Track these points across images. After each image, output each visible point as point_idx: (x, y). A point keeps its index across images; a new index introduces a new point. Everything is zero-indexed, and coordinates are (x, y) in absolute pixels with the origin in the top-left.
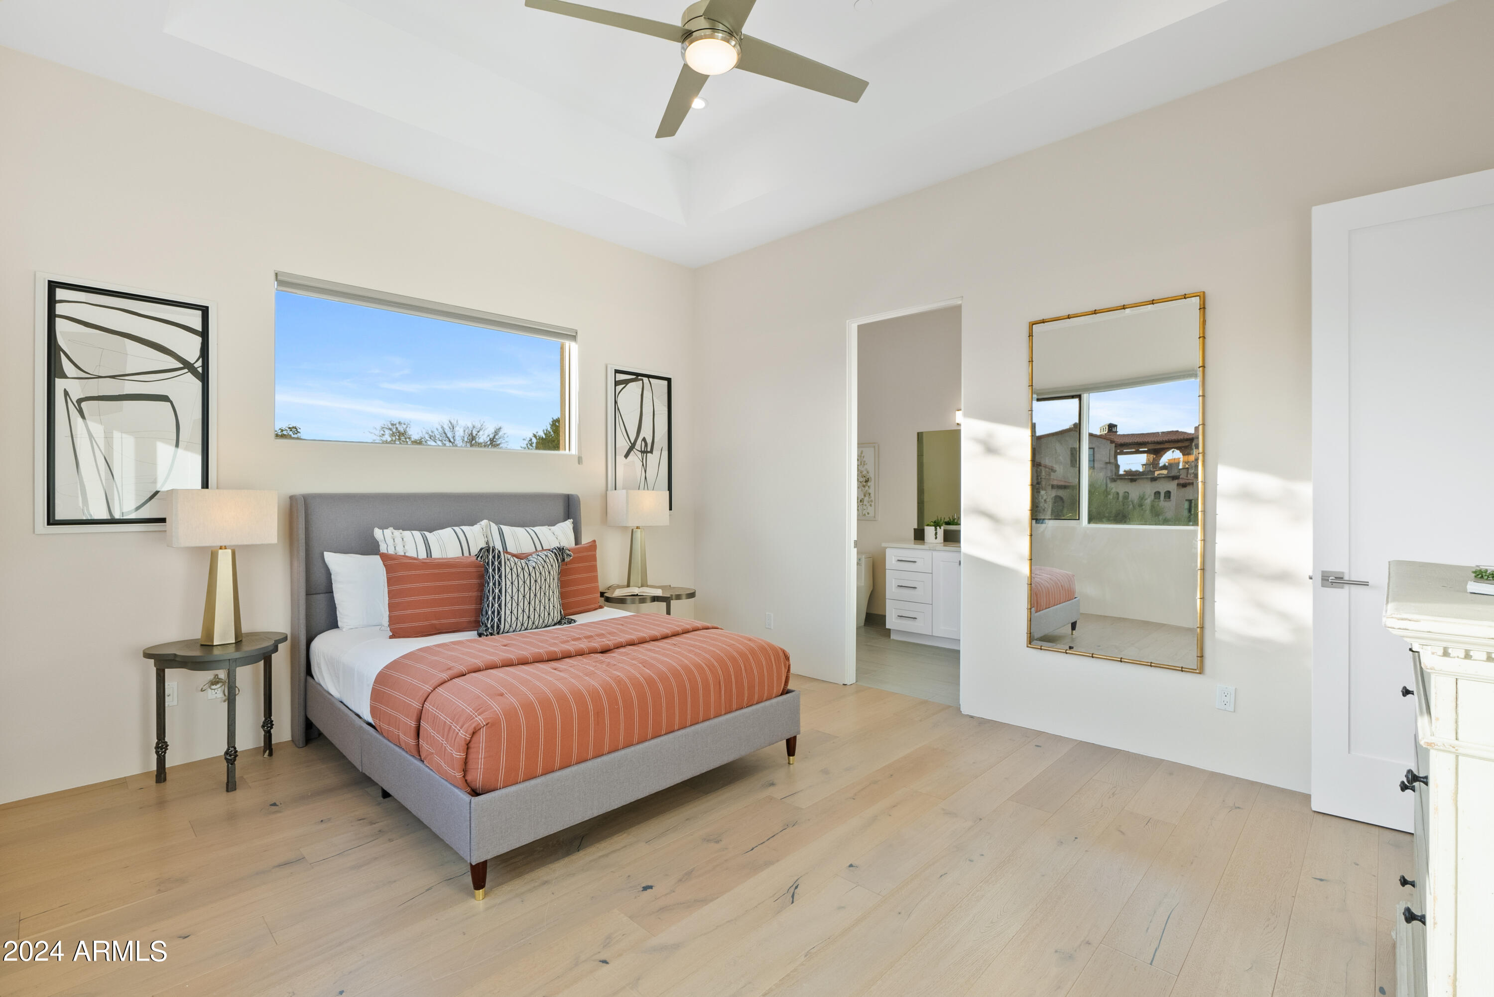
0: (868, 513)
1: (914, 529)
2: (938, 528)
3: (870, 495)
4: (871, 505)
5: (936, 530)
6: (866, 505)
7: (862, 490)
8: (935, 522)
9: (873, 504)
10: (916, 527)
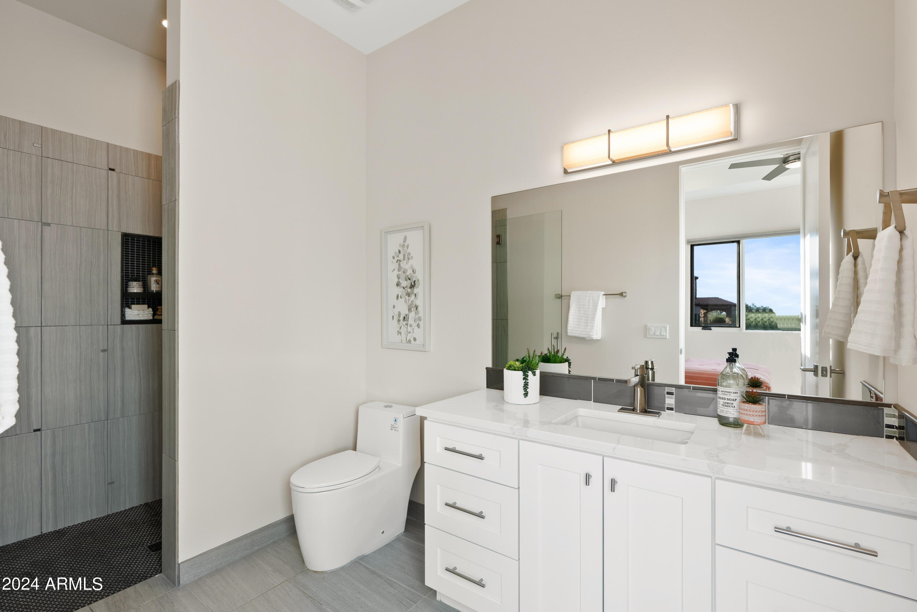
0: (415, 339)
1: (487, 369)
2: (530, 373)
3: (417, 309)
4: (418, 326)
5: (526, 378)
6: (411, 326)
7: (406, 300)
8: (523, 361)
9: (421, 323)
10: (490, 365)
